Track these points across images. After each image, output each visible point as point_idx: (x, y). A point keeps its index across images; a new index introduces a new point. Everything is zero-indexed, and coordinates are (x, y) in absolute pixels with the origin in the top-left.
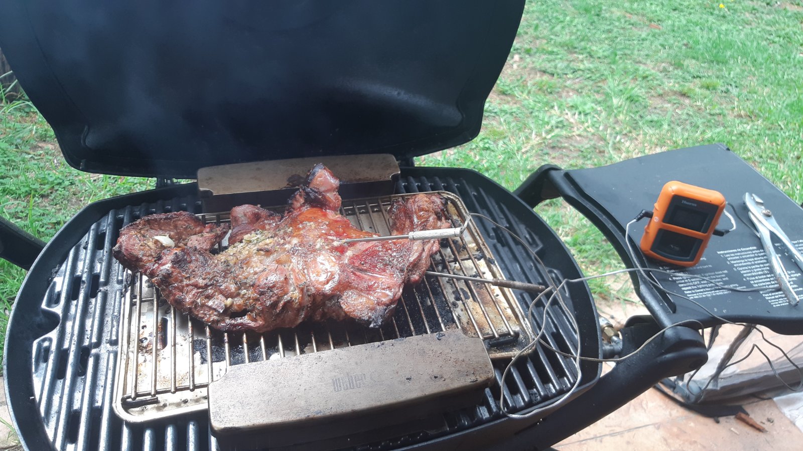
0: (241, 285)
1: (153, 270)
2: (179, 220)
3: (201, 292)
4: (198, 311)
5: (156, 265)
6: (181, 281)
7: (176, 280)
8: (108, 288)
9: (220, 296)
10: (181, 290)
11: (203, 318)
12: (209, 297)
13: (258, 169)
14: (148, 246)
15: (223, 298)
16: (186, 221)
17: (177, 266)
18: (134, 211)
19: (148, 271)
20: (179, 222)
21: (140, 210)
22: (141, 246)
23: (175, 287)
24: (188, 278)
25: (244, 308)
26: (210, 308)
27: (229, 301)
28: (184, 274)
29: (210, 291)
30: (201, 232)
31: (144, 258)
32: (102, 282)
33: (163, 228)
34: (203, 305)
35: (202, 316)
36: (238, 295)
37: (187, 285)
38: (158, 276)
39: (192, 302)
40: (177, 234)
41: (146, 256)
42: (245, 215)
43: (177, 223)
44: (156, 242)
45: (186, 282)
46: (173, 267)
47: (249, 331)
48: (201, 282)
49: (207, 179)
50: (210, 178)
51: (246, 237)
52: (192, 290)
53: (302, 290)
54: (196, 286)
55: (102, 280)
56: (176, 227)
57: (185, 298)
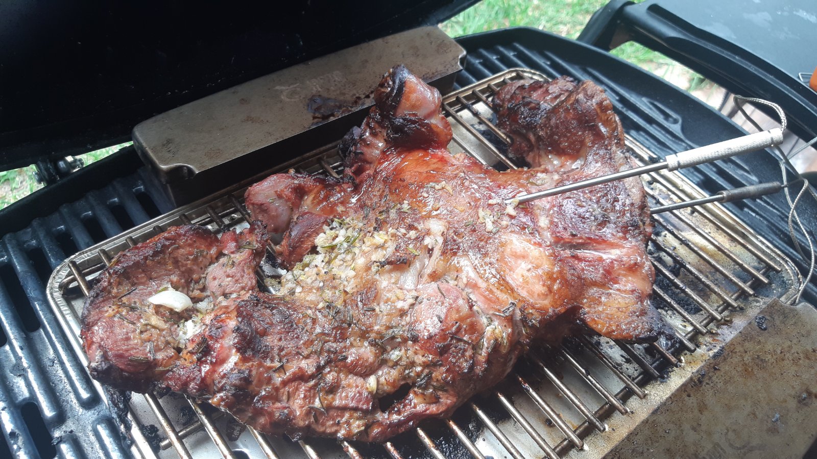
0: (383, 345)
1: (203, 380)
2: (178, 248)
3: (316, 385)
4: (323, 424)
5: (205, 368)
6: (269, 380)
7: (260, 383)
8: (70, 425)
9: (352, 379)
10: (277, 399)
11: (337, 432)
12: (333, 389)
13: (243, 101)
14: (154, 327)
15: (360, 381)
16: (190, 245)
17: (249, 353)
18: (25, 242)
19: (192, 385)
20: (182, 251)
21: (35, 236)
22: (141, 332)
23: (264, 398)
24: (282, 369)
25: (402, 383)
26: (344, 409)
27: (372, 382)
28: (268, 363)
29: (330, 377)
30: (220, 255)
31: (160, 356)
32: (52, 418)
33: (154, 275)
34: (329, 408)
35: (333, 429)
36: (384, 362)
37: (285, 383)
38: (221, 390)
39: (308, 413)
40: (183, 274)
41: (160, 350)
42: (280, 196)
43: (175, 254)
44: (158, 309)
45: (278, 379)
46: (244, 360)
47: (426, 421)
48: (308, 366)
49: (164, 145)
50: (169, 141)
51: (321, 240)
52: (297, 389)
53: (510, 320)
54: (301, 377)
55: (48, 412)
56: (176, 262)
57: (292, 412)
